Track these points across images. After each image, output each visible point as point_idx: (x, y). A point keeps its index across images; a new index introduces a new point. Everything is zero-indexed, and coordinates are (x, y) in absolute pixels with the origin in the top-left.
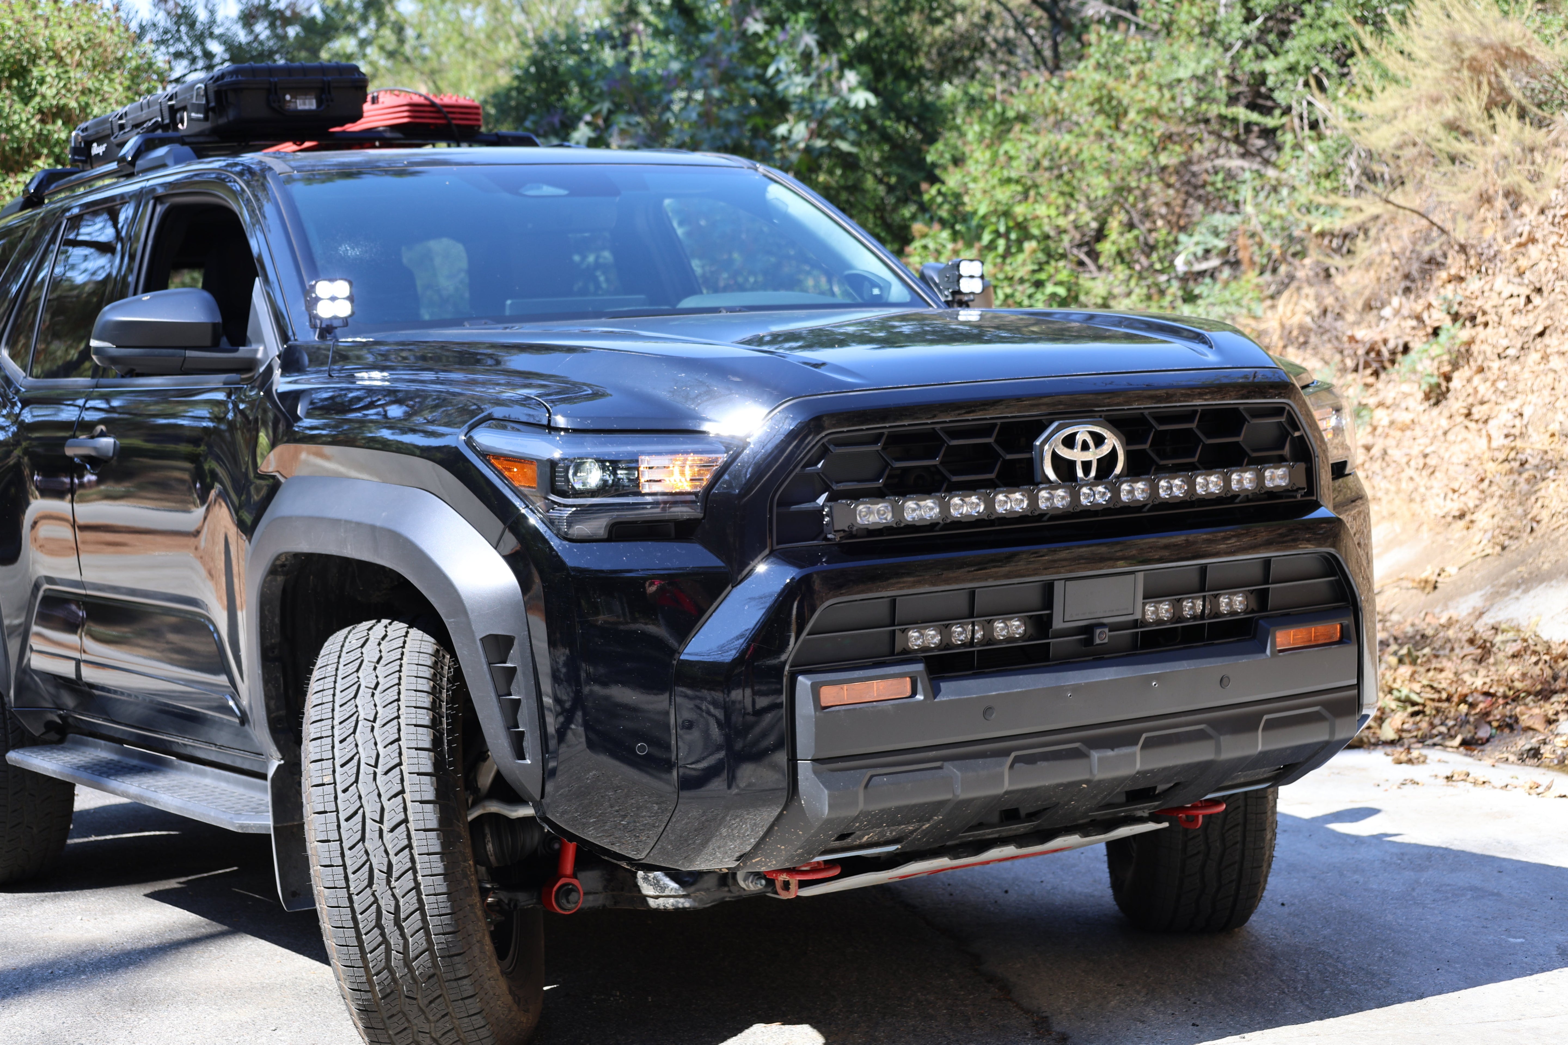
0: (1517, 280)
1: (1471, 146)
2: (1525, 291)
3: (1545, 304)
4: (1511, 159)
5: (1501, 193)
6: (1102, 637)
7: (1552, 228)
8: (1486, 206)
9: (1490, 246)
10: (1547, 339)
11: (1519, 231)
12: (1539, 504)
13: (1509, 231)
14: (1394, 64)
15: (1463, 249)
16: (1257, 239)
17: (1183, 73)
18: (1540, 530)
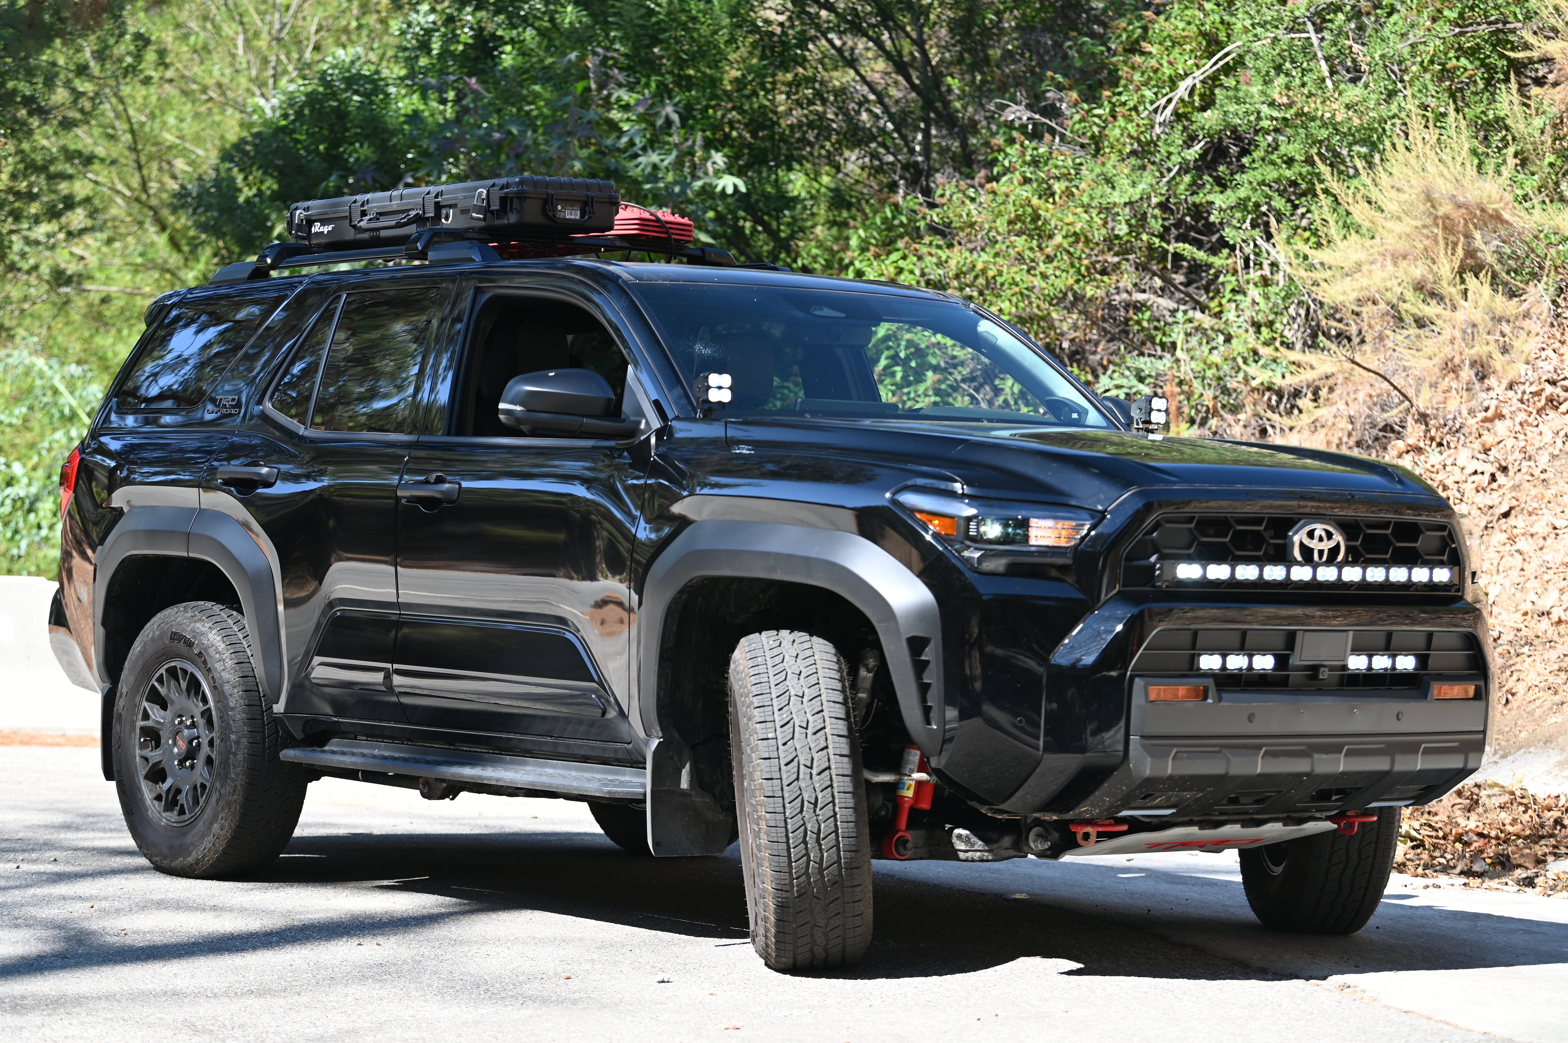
0: (1483, 456)
1: (1439, 310)
2: (1490, 469)
3: (1511, 484)
4: (1481, 328)
5: (1467, 362)
6: (1324, 674)
7: (1520, 405)
8: (1452, 375)
9: (1455, 418)
10: (1511, 520)
11: (1486, 404)
12: (1515, 677)
13: (1473, 403)
14: (1360, 213)
15: (1423, 418)
16: (1185, 388)
17: (1116, 197)
18: (1515, 703)
